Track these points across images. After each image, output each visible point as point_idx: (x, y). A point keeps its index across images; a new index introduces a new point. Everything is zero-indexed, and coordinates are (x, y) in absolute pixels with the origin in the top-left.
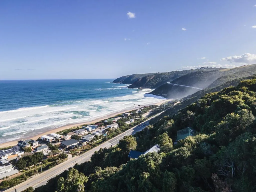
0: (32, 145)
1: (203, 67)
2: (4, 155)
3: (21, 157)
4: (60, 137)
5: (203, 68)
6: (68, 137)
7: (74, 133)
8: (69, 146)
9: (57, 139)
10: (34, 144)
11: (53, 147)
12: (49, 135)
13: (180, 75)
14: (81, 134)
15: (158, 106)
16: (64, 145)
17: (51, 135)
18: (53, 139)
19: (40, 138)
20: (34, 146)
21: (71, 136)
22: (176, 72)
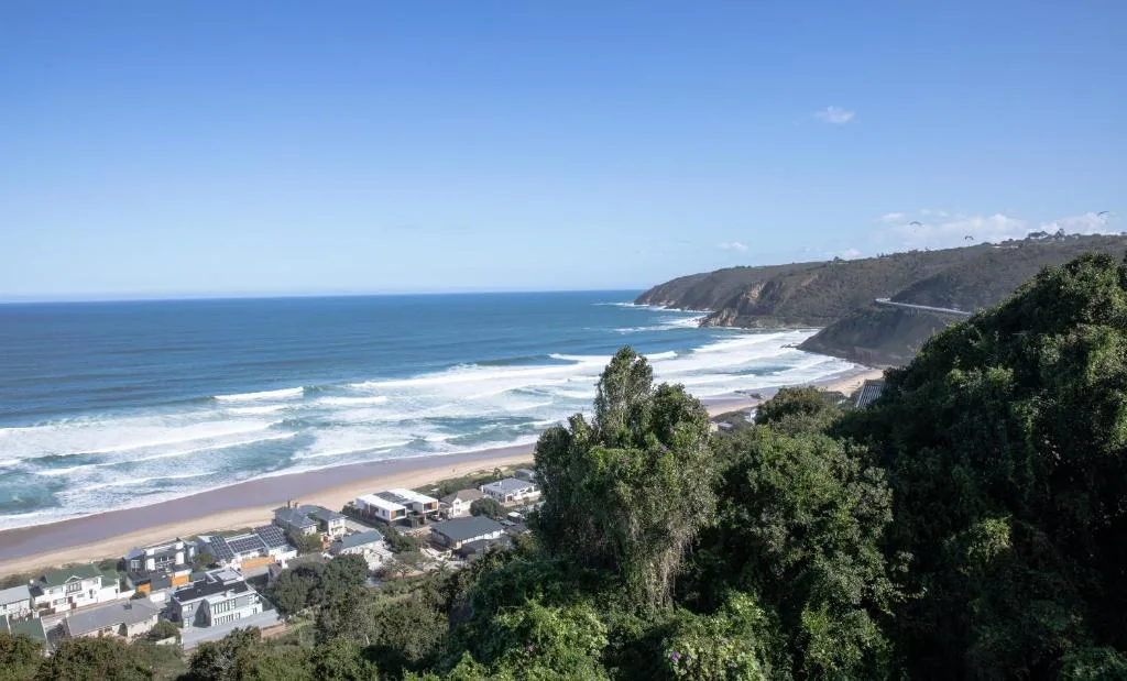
0: (323, 527)
1: (1036, 235)
2: (229, 558)
3: (285, 566)
4: (429, 506)
5: (1040, 238)
6: (460, 507)
7: (482, 493)
8: (465, 542)
9: (416, 513)
10: (331, 525)
11: (401, 539)
12: (385, 496)
13: (931, 270)
14: (510, 498)
15: (842, 397)
16: (445, 536)
17: (393, 495)
18: (402, 512)
19: (351, 503)
20: (330, 532)
21: (472, 505)
22: (914, 254)
